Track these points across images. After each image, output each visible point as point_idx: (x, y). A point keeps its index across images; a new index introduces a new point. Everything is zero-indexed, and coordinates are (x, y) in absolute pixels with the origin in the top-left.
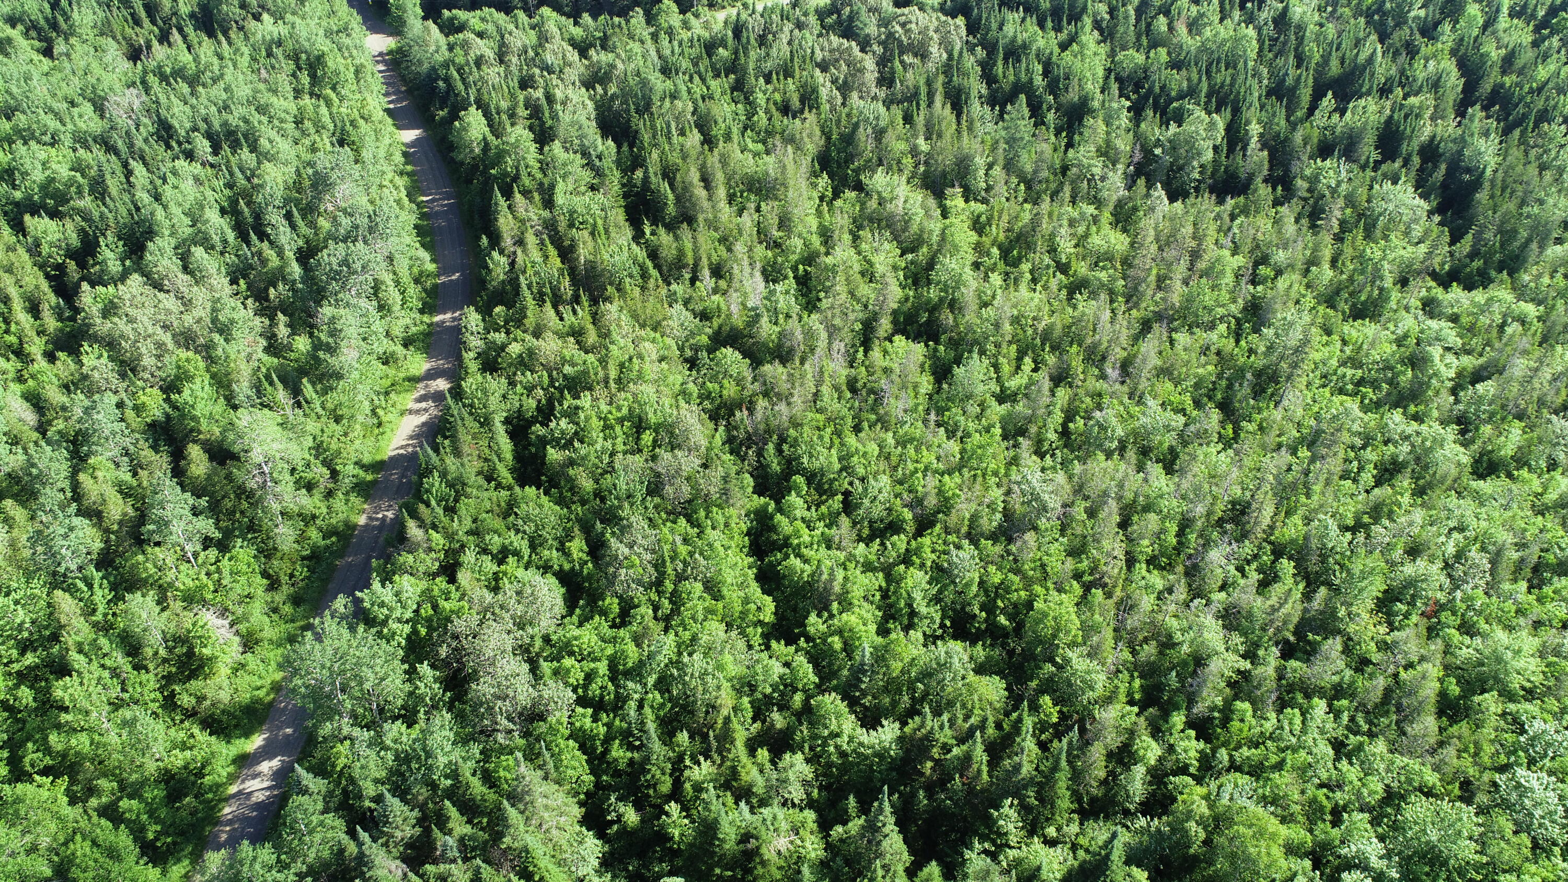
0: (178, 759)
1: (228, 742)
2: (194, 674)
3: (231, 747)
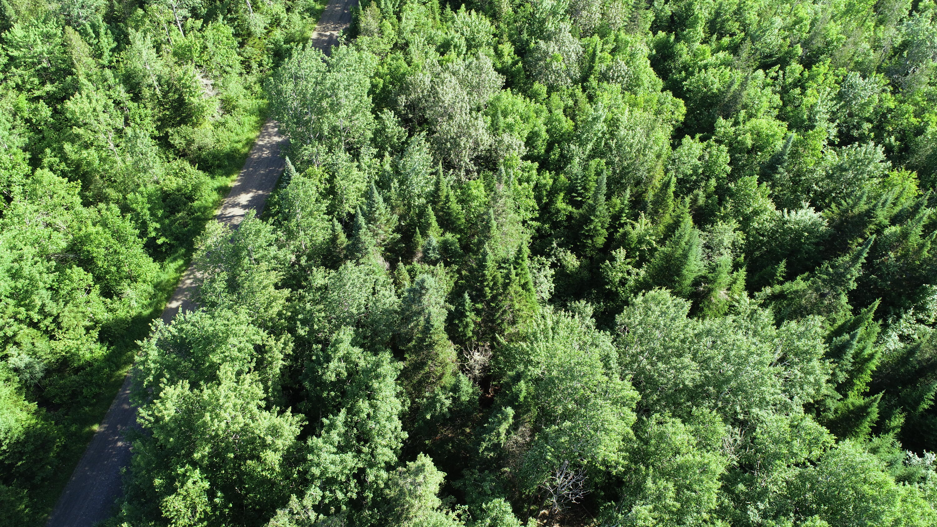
0: (172, 183)
1: (213, 178)
2: (183, 121)
3: (215, 182)
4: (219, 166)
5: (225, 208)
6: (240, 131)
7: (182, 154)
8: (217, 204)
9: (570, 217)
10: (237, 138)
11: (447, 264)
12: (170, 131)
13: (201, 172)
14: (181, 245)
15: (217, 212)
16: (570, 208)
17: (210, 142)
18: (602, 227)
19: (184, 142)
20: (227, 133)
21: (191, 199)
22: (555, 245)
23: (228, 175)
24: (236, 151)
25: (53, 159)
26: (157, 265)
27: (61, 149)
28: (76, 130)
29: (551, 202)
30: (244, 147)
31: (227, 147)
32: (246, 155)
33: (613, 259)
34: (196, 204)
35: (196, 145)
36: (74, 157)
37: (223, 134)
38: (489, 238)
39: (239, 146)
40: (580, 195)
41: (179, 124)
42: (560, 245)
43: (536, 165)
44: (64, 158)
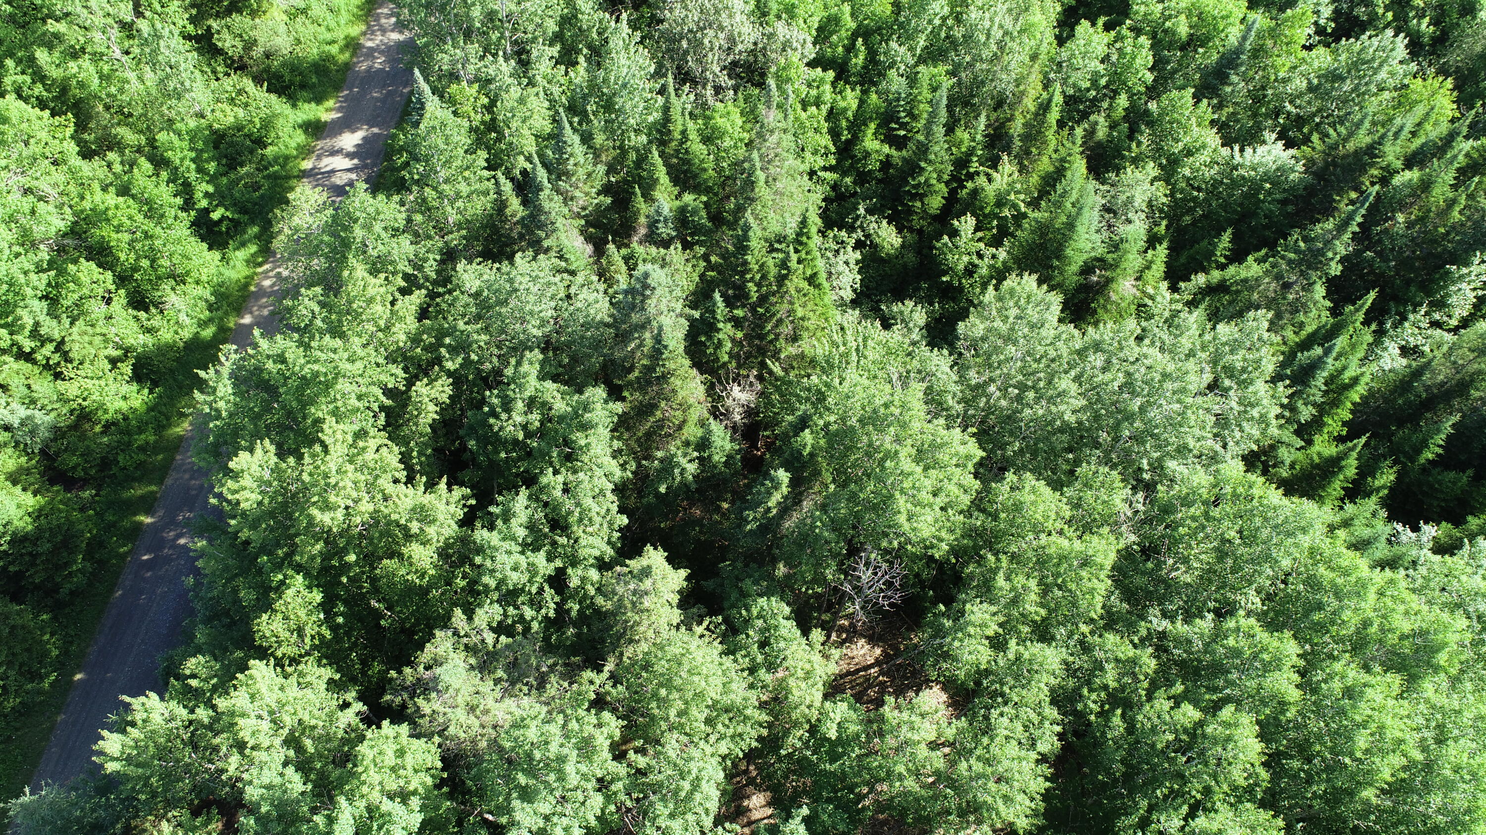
0: (227, 116)
1: (294, 106)
2: (235, 7)
3: (298, 112)
4: (303, 86)
5: (319, 157)
6: (333, 25)
7: (239, 66)
8: (305, 151)
9: (886, 164)
10: (329, 36)
11: (686, 246)
12: (215, 24)
13: (273, 97)
14: (253, 222)
15: (307, 165)
16: (886, 149)
17: (283, 43)
18: (939, 180)
19: (240, 45)
20: (313, 28)
21: (260, 143)
22: (861, 211)
23: (319, 100)
24: (328, 58)
25: (20, 78)
26: (216, 255)
27: (32, 60)
28: (52, 26)
29: (855, 139)
30: (341, 51)
31: (313, 52)
32: (347, 67)
33: (954, 233)
34: (270, 151)
35: (261, 50)
36: (55, 73)
37: (304, 28)
38: (753, 200)
39: (334, 49)
40: (903, 126)
41: (229, 12)
42: (870, 211)
43: (831, 74)
44: (39, 76)
